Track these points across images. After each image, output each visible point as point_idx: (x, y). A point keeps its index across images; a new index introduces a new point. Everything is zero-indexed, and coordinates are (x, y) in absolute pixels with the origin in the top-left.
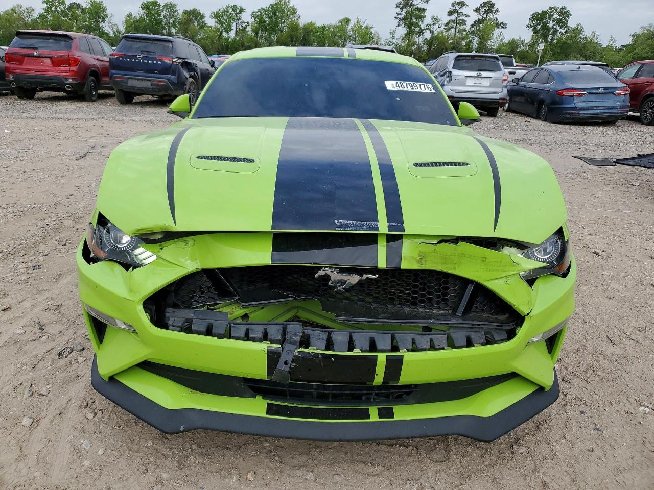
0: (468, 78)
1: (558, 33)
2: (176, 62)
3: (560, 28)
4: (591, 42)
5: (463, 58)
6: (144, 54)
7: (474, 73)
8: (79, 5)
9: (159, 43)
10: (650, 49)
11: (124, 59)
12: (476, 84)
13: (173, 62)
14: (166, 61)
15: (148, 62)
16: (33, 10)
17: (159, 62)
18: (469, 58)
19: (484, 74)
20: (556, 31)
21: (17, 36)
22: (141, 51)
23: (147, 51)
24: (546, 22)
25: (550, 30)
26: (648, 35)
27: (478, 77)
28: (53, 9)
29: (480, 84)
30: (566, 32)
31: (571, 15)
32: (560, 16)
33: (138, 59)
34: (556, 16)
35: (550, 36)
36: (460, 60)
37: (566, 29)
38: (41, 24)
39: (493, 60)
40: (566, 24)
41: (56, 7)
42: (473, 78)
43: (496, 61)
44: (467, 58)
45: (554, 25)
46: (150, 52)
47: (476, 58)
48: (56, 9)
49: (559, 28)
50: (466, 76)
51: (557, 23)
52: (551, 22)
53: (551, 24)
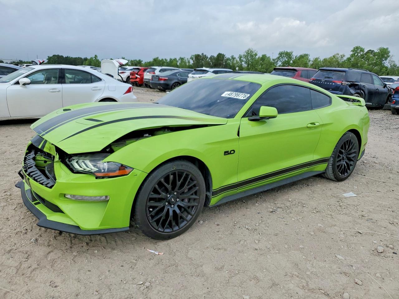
2: (345, 84)
6: (326, 79)
8: (373, 51)
9: (337, 72)
11: (315, 82)
13: (342, 84)
14: (337, 83)
15: (327, 83)
16: (344, 56)
17: (334, 84)
21: (274, 70)
22: (325, 77)
23: (328, 77)
28: (356, 54)
33: (322, 82)
38: (347, 63)
41: (358, 53)
46: (330, 78)
48: (357, 54)
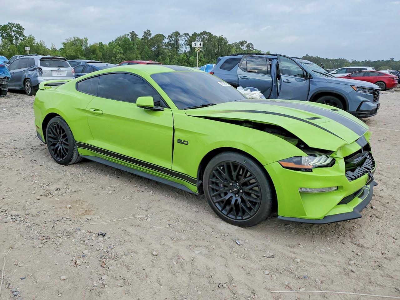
0: (53, 72)
1: (19, 39)
3: (20, 36)
4: (41, 46)
5: (45, 59)
7: (56, 69)
10: (74, 51)
12: (58, 75)
18: (49, 59)
19: (62, 69)
20: (17, 38)
24: (9, 32)
25: (13, 37)
26: (71, 44)
27: (59, 71)
29: (61, 75)
30: (24, 39)
31: (24, 29)
32: (17, 29)
34: (14, 29)
35: (14, 41)
36: (43, 60)
37: (23, 37)
39: (63, 61)
40: (23, 34)
42: (56, 72)
43: (65, 61)
44: (48, 59)
45: (15, 34)
47: (53, 60)
49: (18, 36)
50: (52, 71)
51: (17, 33)
52: (12, 32)
53: (13, 34)
